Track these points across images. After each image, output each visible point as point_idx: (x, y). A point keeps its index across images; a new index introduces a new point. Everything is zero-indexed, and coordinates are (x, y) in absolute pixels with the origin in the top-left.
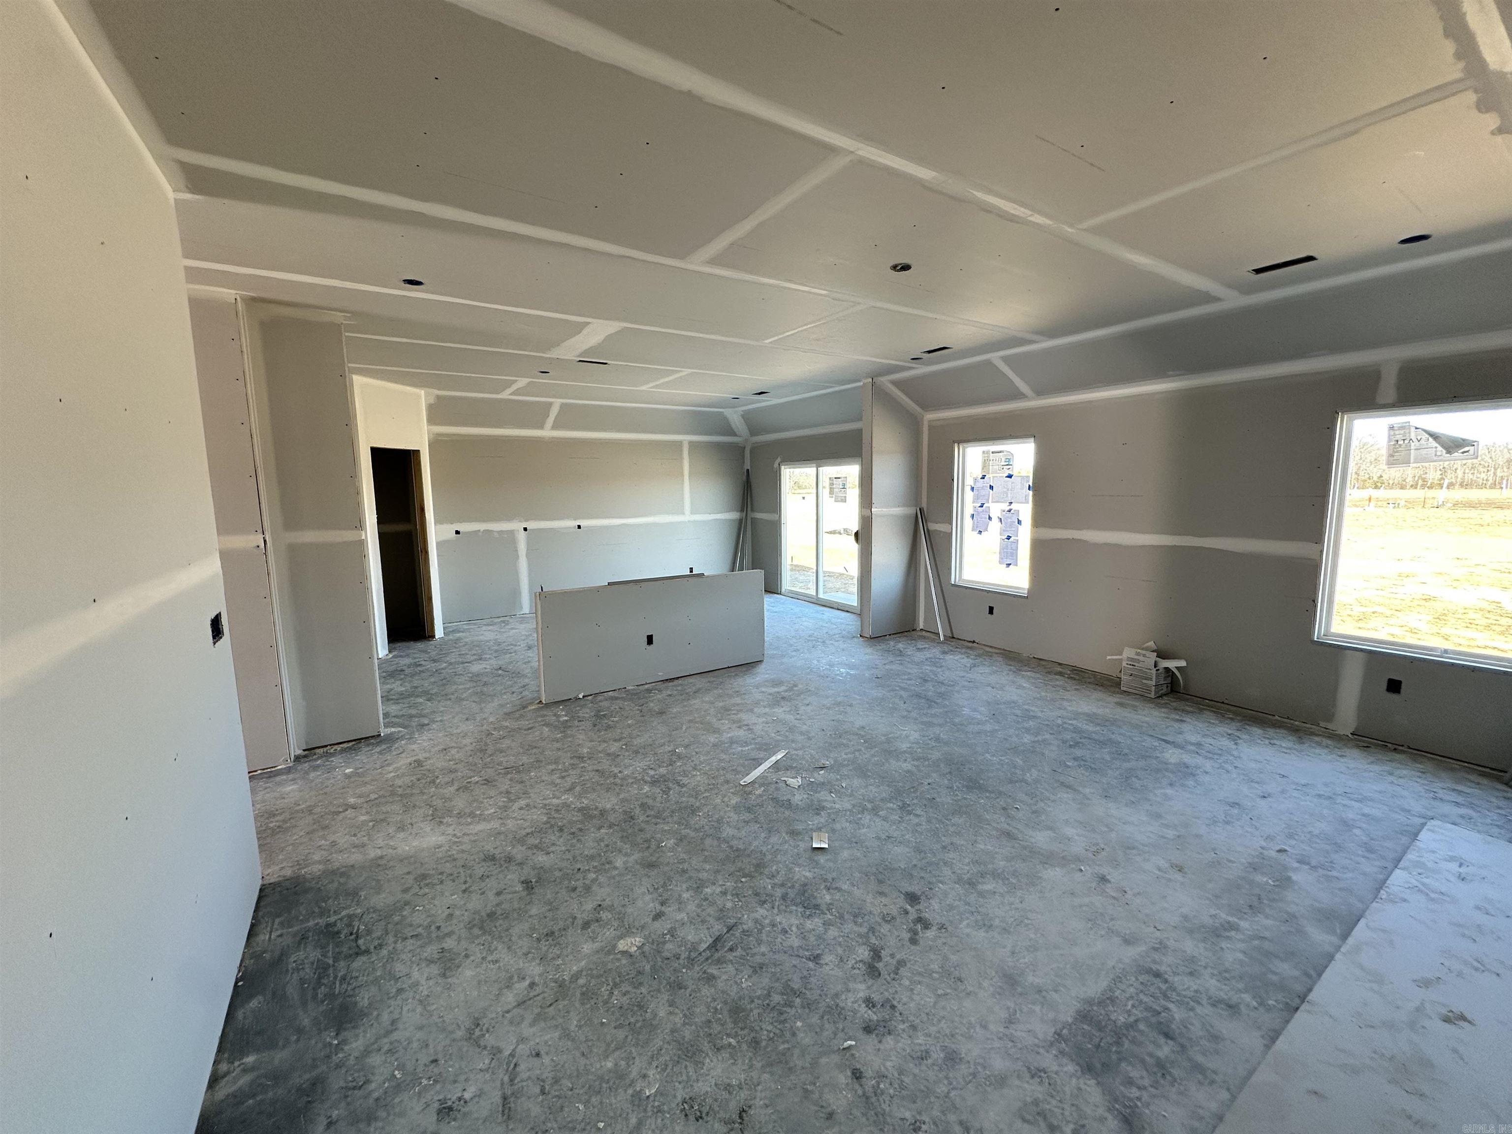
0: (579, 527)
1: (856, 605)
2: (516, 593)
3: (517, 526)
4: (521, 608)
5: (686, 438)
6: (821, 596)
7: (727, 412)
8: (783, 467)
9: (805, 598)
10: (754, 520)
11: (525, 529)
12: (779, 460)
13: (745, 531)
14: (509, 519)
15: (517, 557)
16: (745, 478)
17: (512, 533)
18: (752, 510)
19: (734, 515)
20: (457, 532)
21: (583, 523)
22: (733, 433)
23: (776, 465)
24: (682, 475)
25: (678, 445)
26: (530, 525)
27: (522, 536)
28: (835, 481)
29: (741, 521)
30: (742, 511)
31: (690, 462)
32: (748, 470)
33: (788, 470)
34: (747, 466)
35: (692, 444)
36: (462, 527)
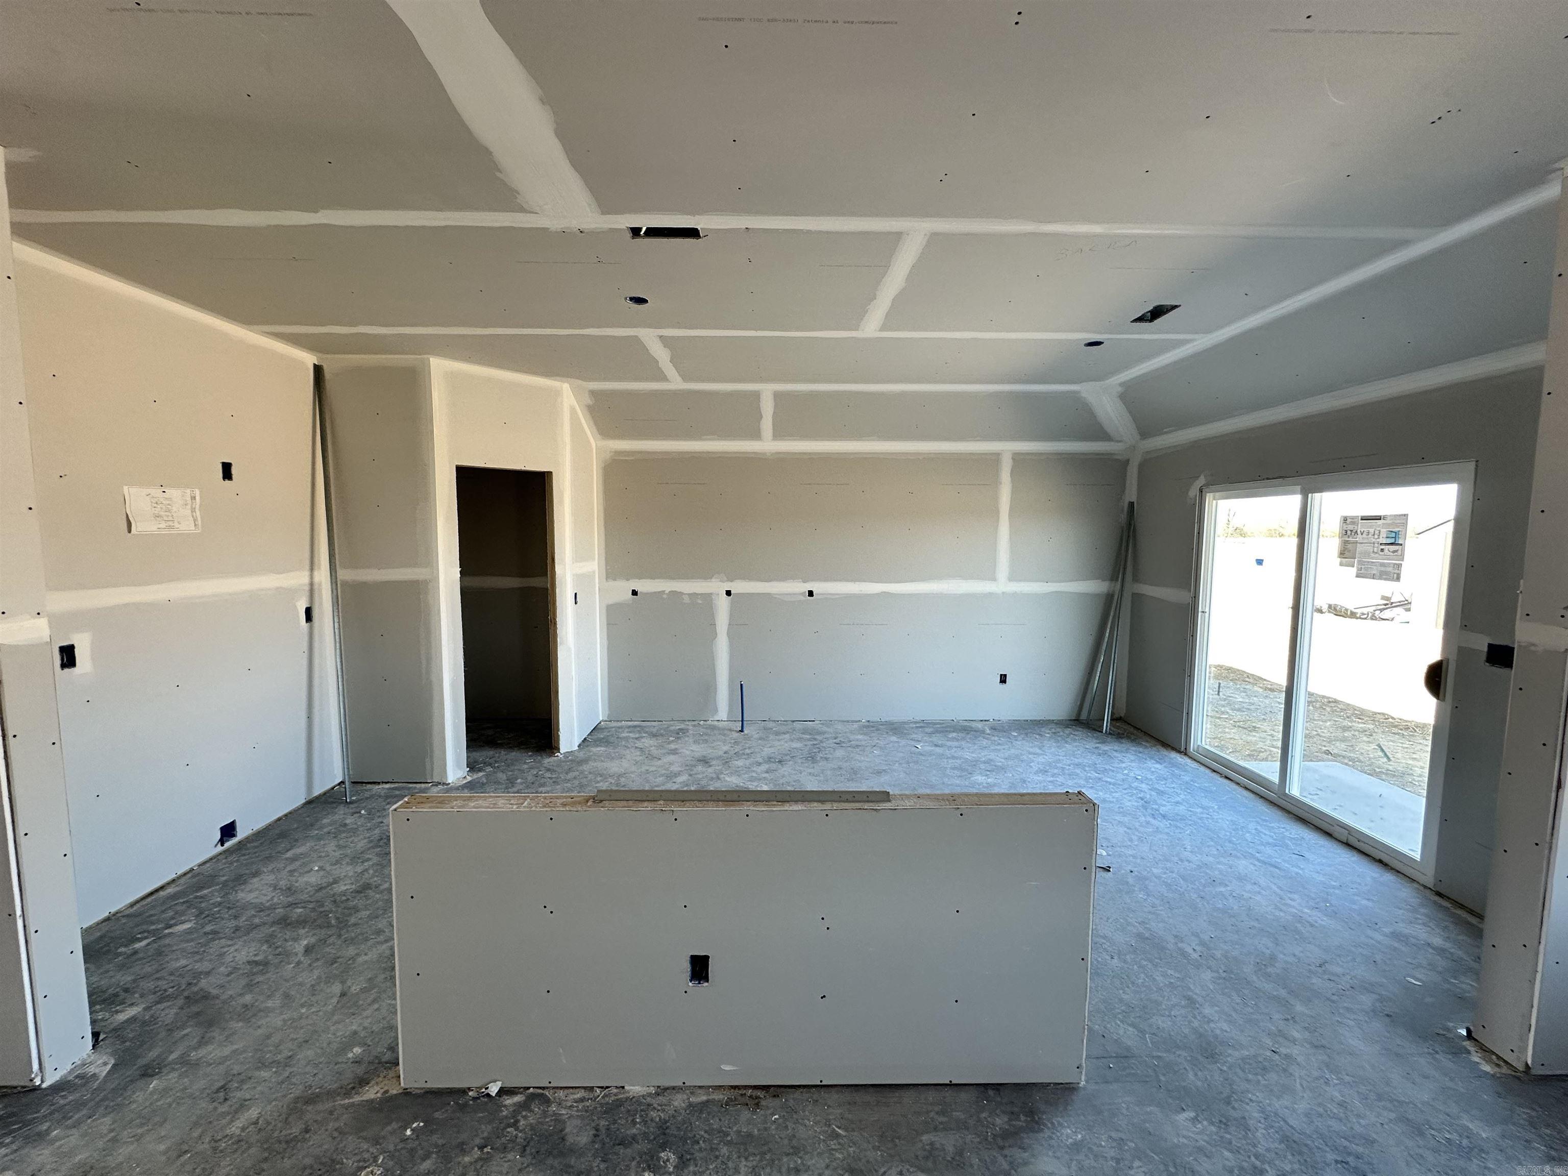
0: (811, 594)
1: (1417, 856)
2: (708, 689)
3: (717, 587)
4: (716, 710)
5: (1007, 448)
6: (1294, 790)
7: (1087, 391)
8: (1209, 497)
9: (1253, 785)
10: (1137, 598)
11: (728, 593)
12: (1201, 481)
13: (1117, 617)
14: (706, 576)
15: (715, 635)
16: (1124, 517)
17: (708, 598)
18: (1136, 579)
19: (1096, 587)
20: (635, 593)
21: (816, 587)
22: (1102, 434)
23: (1193, 492)
24: (995, 512)
25: (992, 461)
26: (738, 587)
27: (723, 605)
28: (1361, 527)
29: (1109, 599)
30: (1113, 578)
31: (1014, 491)
32: (1131, 504)
33: (1222, 503)
34: (1131, 494)
35: (1019, 460)
36: (643, 586)
